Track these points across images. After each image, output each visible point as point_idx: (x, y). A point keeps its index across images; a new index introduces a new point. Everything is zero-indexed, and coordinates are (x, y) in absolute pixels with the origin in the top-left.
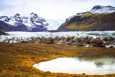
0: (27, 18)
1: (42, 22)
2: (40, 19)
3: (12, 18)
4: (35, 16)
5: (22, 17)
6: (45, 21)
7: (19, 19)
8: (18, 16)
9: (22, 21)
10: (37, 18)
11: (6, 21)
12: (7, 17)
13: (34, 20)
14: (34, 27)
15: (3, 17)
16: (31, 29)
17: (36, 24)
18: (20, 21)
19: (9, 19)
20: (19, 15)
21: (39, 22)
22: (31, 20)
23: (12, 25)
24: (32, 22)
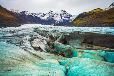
0: (58, 14)
1: (69, 17)
2: (68, 15)
3: (47, 14)
4: (64, 12)
5: (54, 14)
6: (72, 17)
7: (51, 15)
8: (51, 13)
9: (53, 17)
10: (65, 14)
11: (42, 16)
12: (43, 13)
13: (63, 15)
14: (61, 21)
15: (40, 13)
16: (58, 22)
17: (63, 19)
18: (52, 16)
19: (44, 15)
20: (52, 11)
21: (67, 17)
22: (60, 16)
23: (45, 19)
24: (61, 17)
